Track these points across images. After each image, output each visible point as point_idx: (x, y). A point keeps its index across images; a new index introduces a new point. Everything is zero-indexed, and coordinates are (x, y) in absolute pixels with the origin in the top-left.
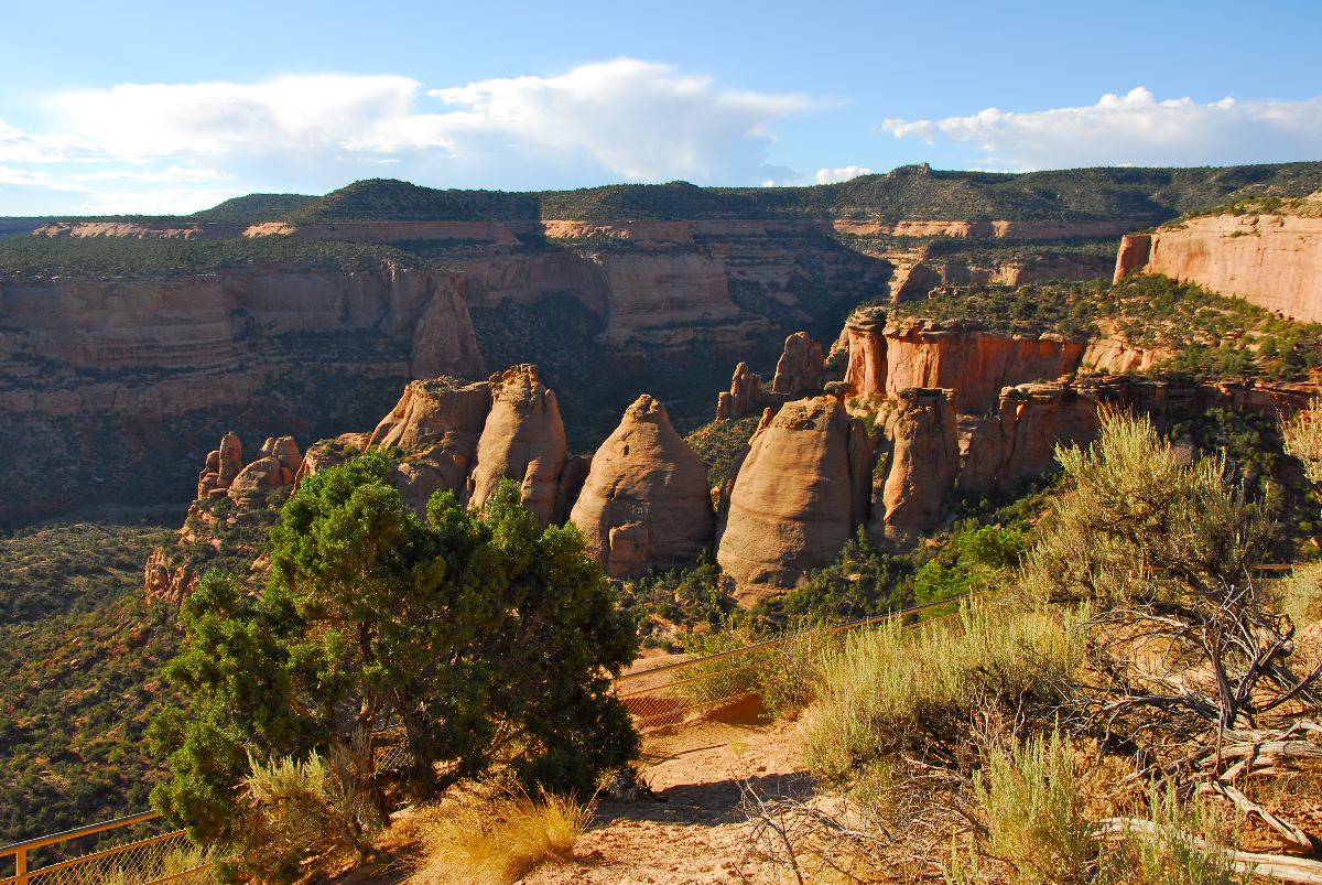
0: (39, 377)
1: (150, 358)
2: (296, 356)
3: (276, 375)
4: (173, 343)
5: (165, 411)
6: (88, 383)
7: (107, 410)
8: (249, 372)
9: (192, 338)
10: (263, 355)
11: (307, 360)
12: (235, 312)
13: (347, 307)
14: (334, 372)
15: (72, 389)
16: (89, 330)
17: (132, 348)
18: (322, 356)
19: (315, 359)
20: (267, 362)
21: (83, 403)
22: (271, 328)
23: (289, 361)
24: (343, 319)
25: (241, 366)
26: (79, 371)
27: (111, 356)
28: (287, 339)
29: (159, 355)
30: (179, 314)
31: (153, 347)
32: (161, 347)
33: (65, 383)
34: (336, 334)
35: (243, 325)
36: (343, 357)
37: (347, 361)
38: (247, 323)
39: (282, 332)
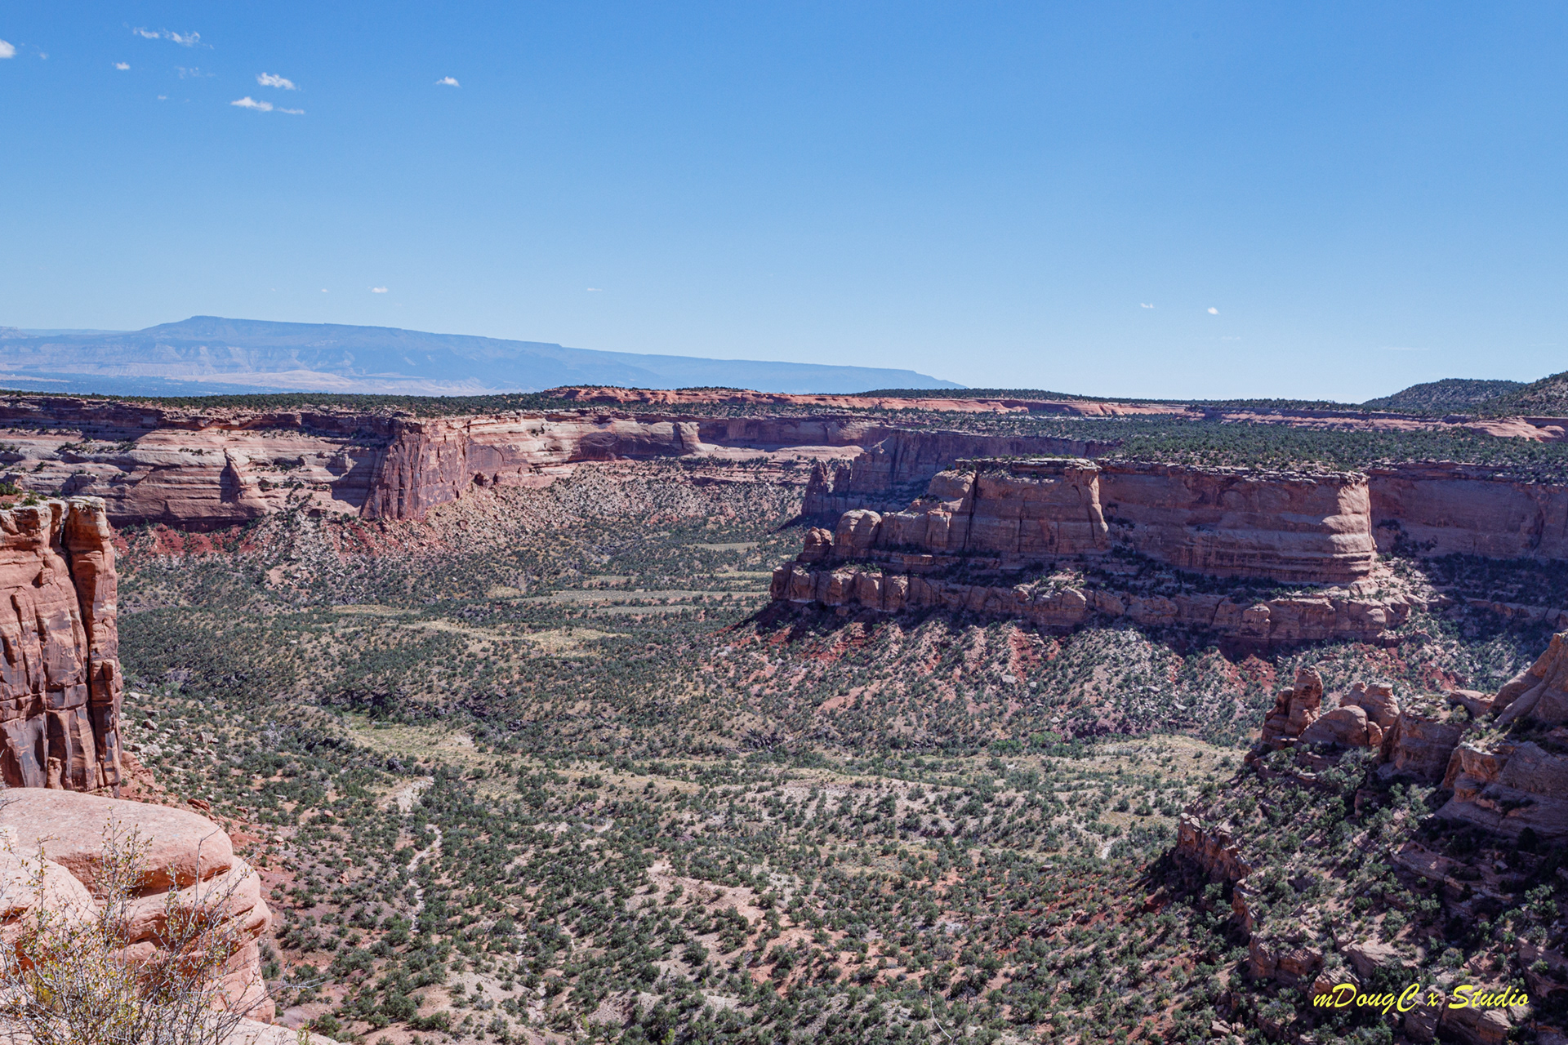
0: (1136, 578)
1: (1263, 570)
2: (1457, 588)
3: (1424, 609)
4: (1294, 554)
5: (1274, 636)
6: (1188, 592)
7: (1205, 626)
8: (1388, 601)
9: (1319, 549)
10: (1412, 583)
11: (1474, 595)
12: (1383, 524)
13: (1538, 530)
14: (1508, 615)
15: (1170, 596)
16: (1198, 529)
17: (1245, 555)
18: (1494, 592)
19: (1484, 596)
20: (1415, 592)
21: (1179, 614)
22: (1428, 549)
23: (1447, 593)
24: (1532, 545)
25: (1379, 592)
26: (1180, 576)
27: (1219, 562)
28: (1452, 565)
29: (1276, 567)
30: (1305, 519)
31: (1270, 556)
32: (1279, 558)
33: (1163, 588)
34: (1521, 564)
35: (1392, 540)
36: (1523, 597)
37: (1528, 602)
38: (1398, 538)
39: (1443, 555)
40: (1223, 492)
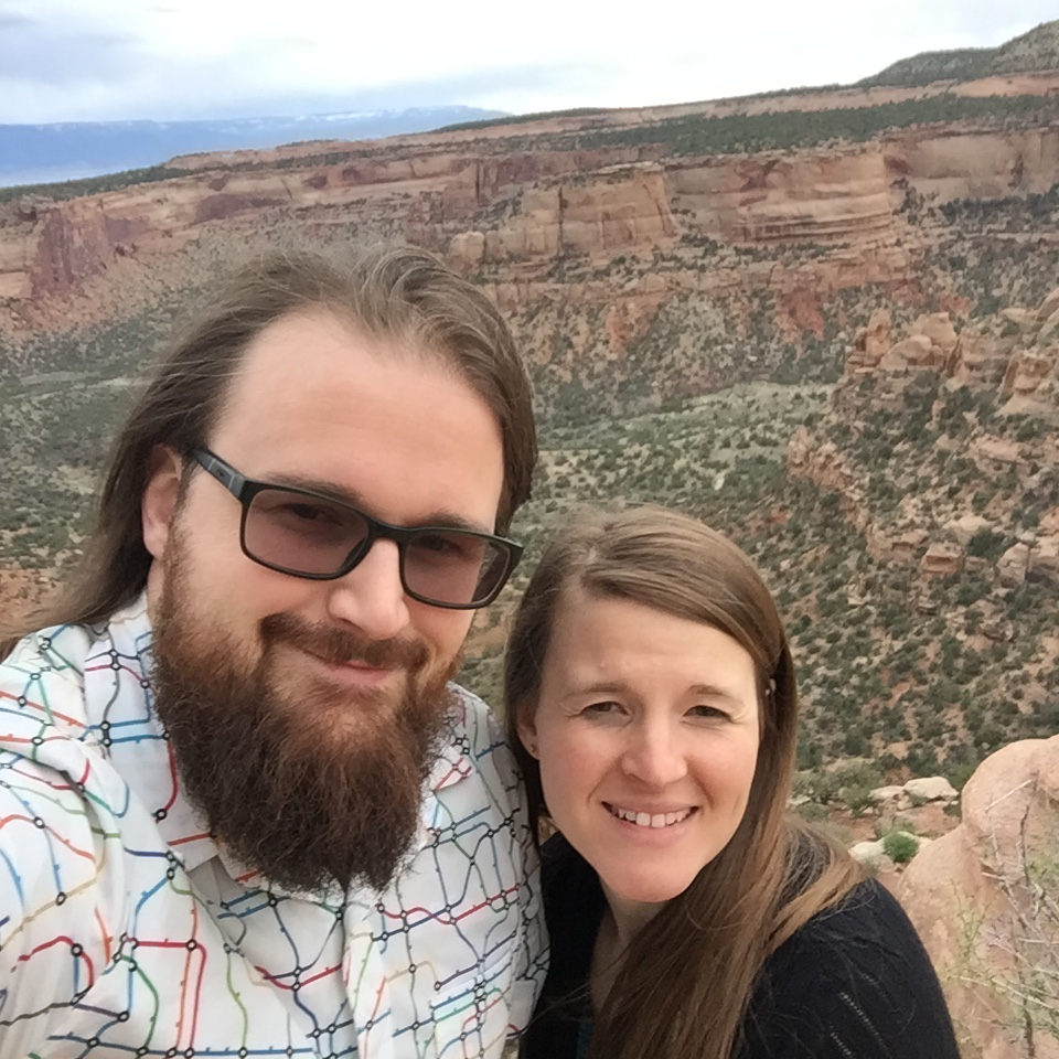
0: (703, 258)
1: (805, 236)
2: (959, 228)
3: (935, 249)
4: (830, 218)
6: (747, 262)
7: (763, 290)
8: (907, 246)
9: (849, 212)
10: (923, 229)
11: (973, 231)
12: (895, 182)
13: (1019, 171)
15: (732, 268)
16: (749, 209)
17: (789, 225)
18: (988, 227)
19: (980, 231)
20: (926, 236)
21: (741, 282)
22: (933, 199)
23: (952, 233)
24: (1016, 184)
25: (898, 241)
26: (739, 251)
27: (769, 235)
28: (950, 211)
29: (817, 232)
30: (835, 187)
31: (810, 223)
32: (816, 223)
33: (726, 263)
34: (1006, 202)
35: (904, 197)
36: (1011, 227)
37: (1016, 232)
38: (907, 194)
39: (945, 203)
40: (766, 174)
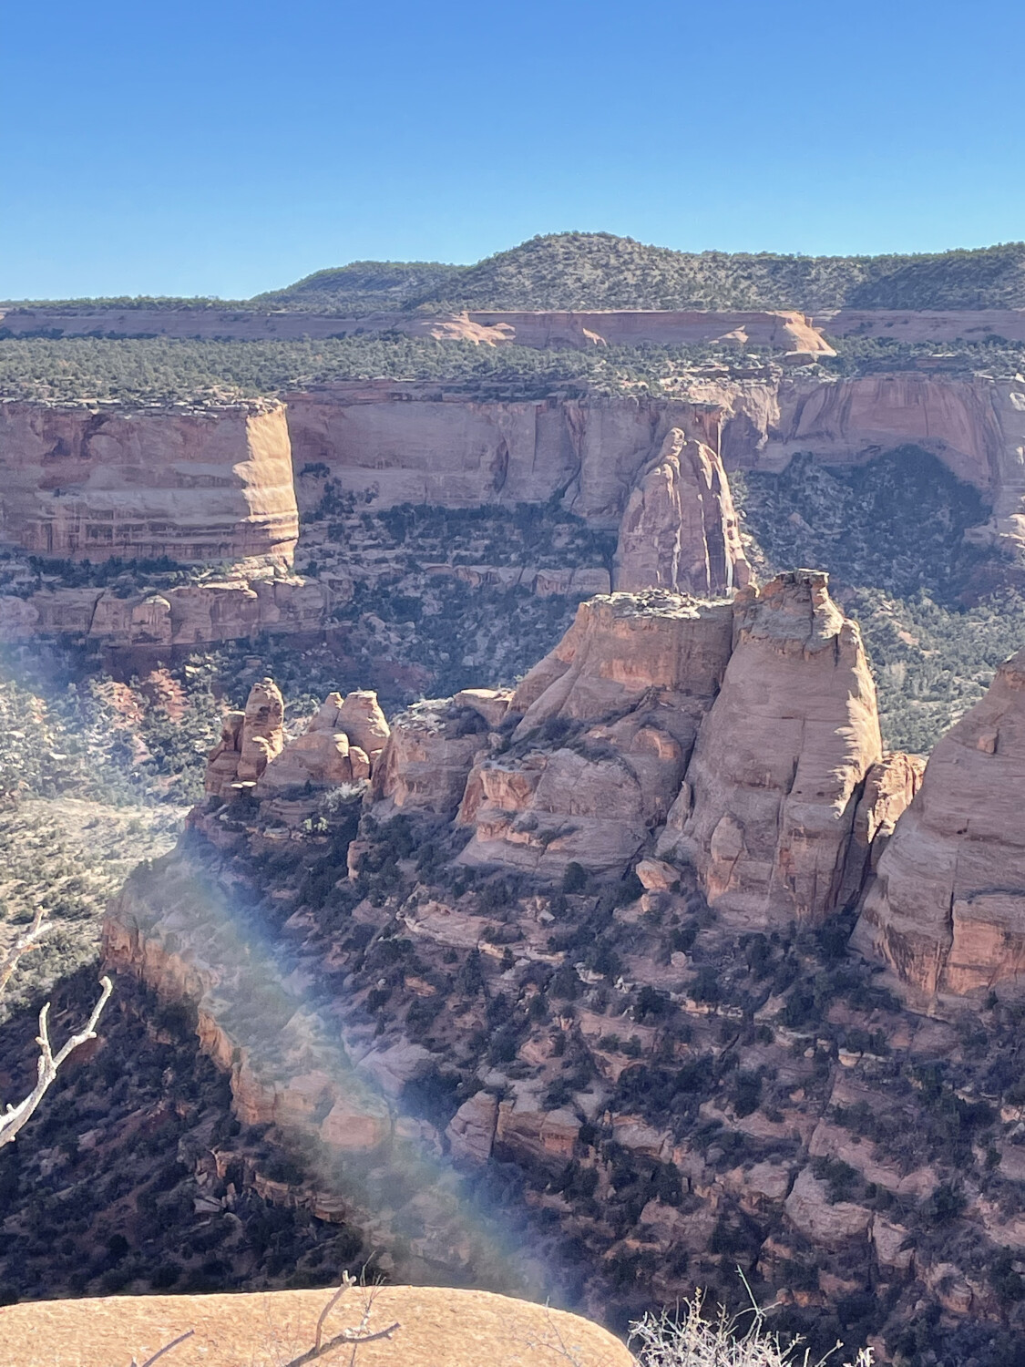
1: (155, 546)
2: (410, 551)
3: (372, 583)
4: (197, 520)
5: (178, 641)
6: (51, 587)
7: (80, 635)
8: (325, 576)
9: (229, 512)
10: (353, 548)
11: (431, 559)
12: (308, 469)
13: (502, 466)
14: (475, 582)
15: (25, 596)
16: (58, 494)
17: (127, 527)
18: (455, 553)
19: (444, 559)
20: (358, 561)
21: (40, 621)
22: (369, 501)
23: (398, 559)
24: (498, 485)
25: (312, 565)
26: (38, 565)
27: (91, 540)
28: (398, 521)
29: (172, 540)
30: (206, 469)
31: (163, 526)
32: (175, 527)
33: (13, 585)
34: (483, 513)
35: (321, 493)
36: (492, 556)
37: (498, 563)
38: (328, 488)
39: (388, 507)
40: (87, 436)
